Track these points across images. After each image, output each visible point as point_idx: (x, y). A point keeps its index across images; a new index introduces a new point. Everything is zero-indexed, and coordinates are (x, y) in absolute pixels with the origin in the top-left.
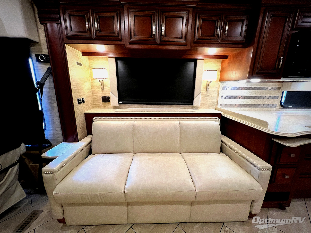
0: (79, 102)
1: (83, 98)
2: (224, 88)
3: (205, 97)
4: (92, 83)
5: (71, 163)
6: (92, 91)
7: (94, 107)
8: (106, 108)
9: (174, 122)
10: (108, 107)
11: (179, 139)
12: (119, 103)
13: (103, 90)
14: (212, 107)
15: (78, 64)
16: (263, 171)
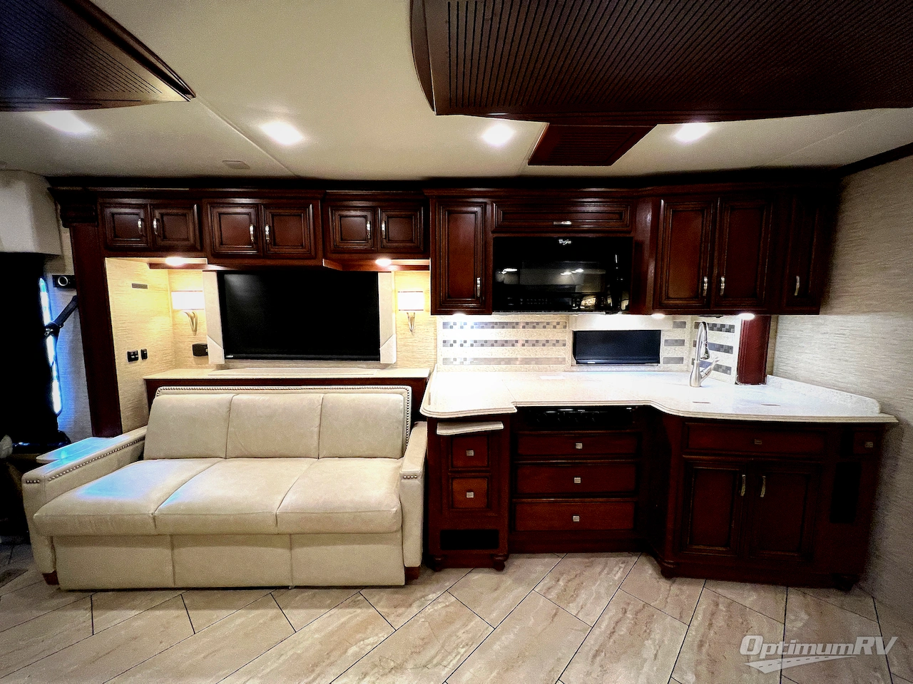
0: (132, 357)
1: (143, 349)
2: (445, 325)
3: (410, 344)
4: (173, 318)
5: (84, 470)
6: (174, 333)
7: (177, 365)
8: (202, 368)
9: (314, 395)
10: (207, 365)
11: (316, 430)
12: (226, 358)
13: (196, 330)
14: (426, 365)
15: (135, 286)
16: (406, 481)
